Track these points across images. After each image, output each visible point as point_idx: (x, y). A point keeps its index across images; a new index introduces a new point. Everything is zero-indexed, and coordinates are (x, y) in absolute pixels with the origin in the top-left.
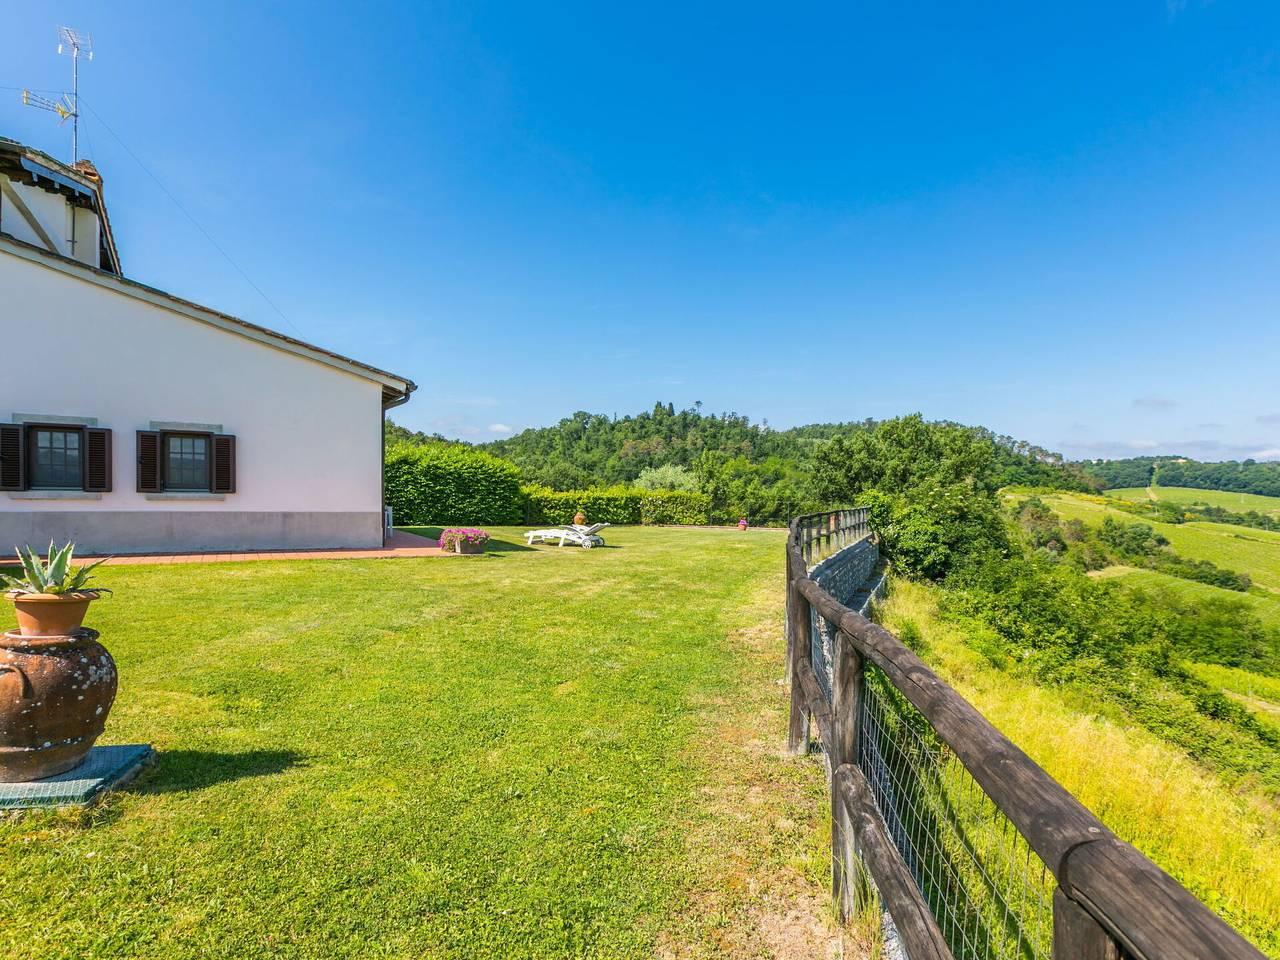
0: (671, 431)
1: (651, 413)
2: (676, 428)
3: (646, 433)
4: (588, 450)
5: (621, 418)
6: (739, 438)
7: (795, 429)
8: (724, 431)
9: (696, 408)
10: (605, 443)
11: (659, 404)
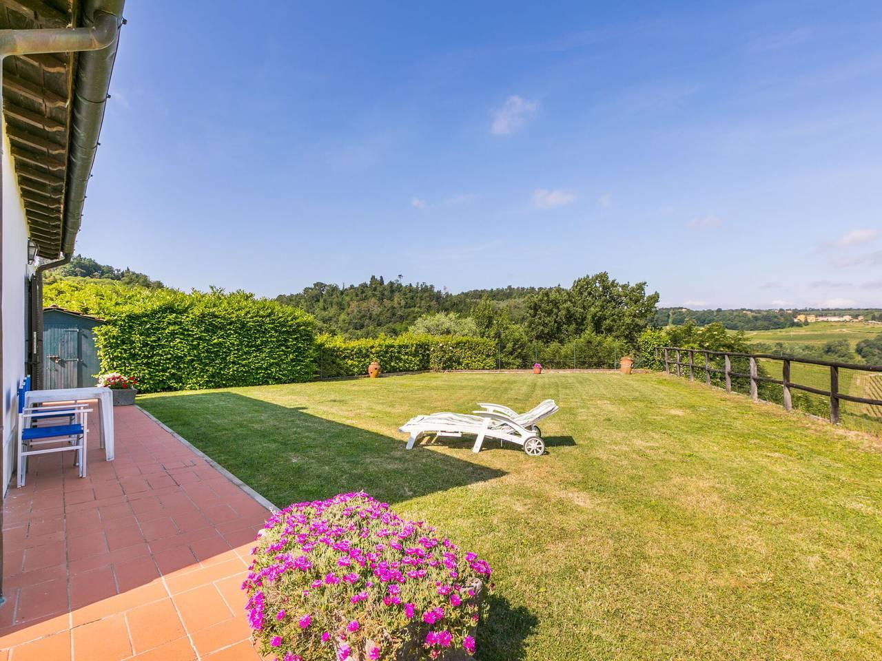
0: (383, 295)
1: (368, 283)
2: (386, 293)
3: (365, 297)
4: (325, 309)
5: (347, 286)
6: (428, 299)
7: (463, 293)
8: (419, 295)
9: (399, 279)
10: (337, 303)
11: (373, 277)
